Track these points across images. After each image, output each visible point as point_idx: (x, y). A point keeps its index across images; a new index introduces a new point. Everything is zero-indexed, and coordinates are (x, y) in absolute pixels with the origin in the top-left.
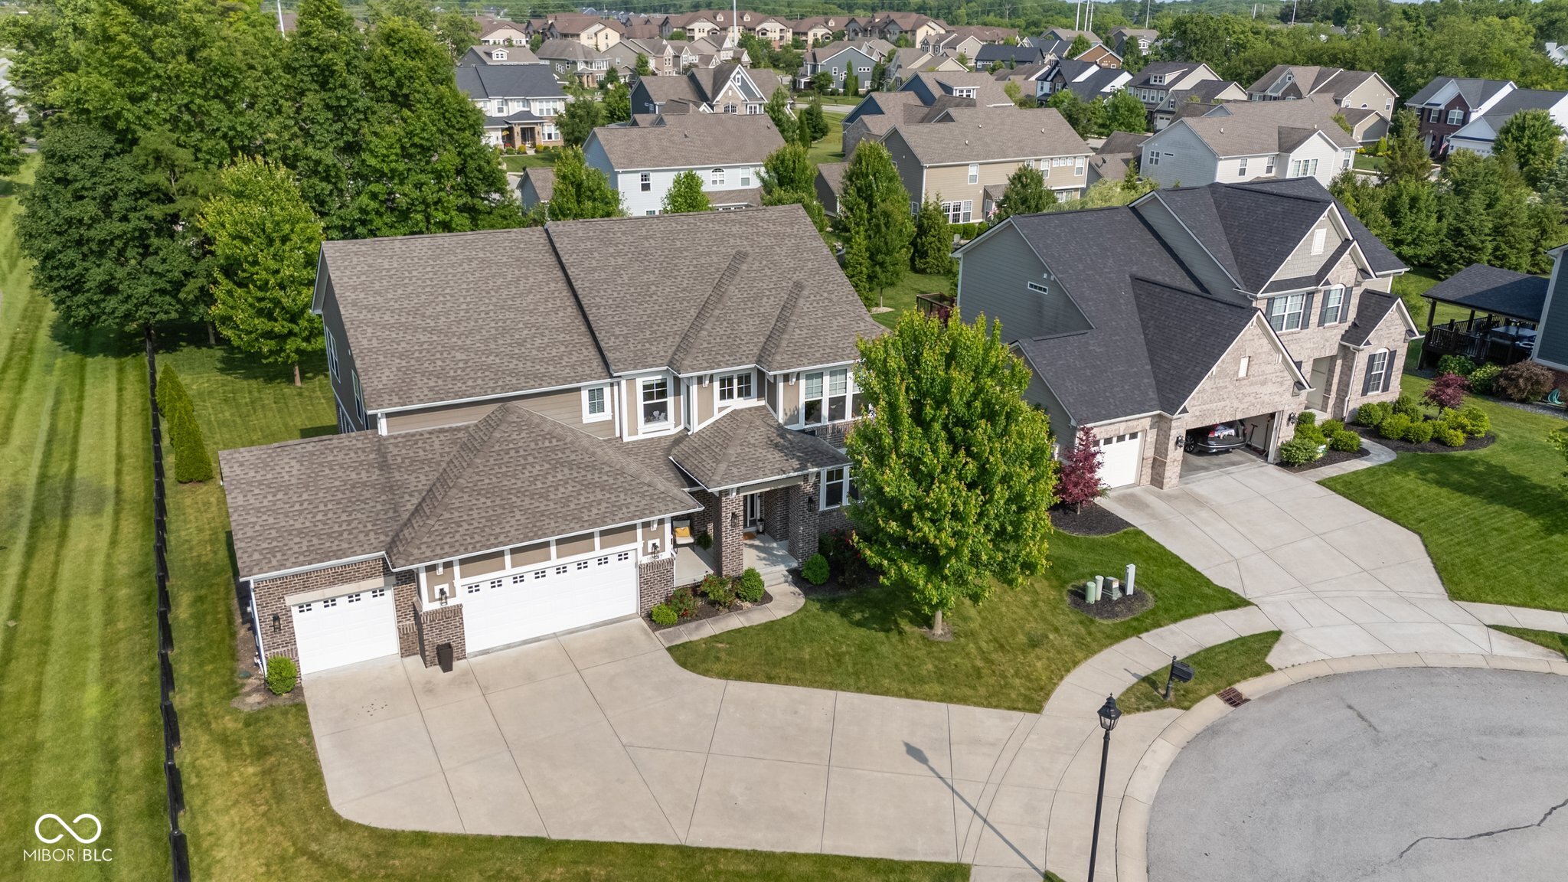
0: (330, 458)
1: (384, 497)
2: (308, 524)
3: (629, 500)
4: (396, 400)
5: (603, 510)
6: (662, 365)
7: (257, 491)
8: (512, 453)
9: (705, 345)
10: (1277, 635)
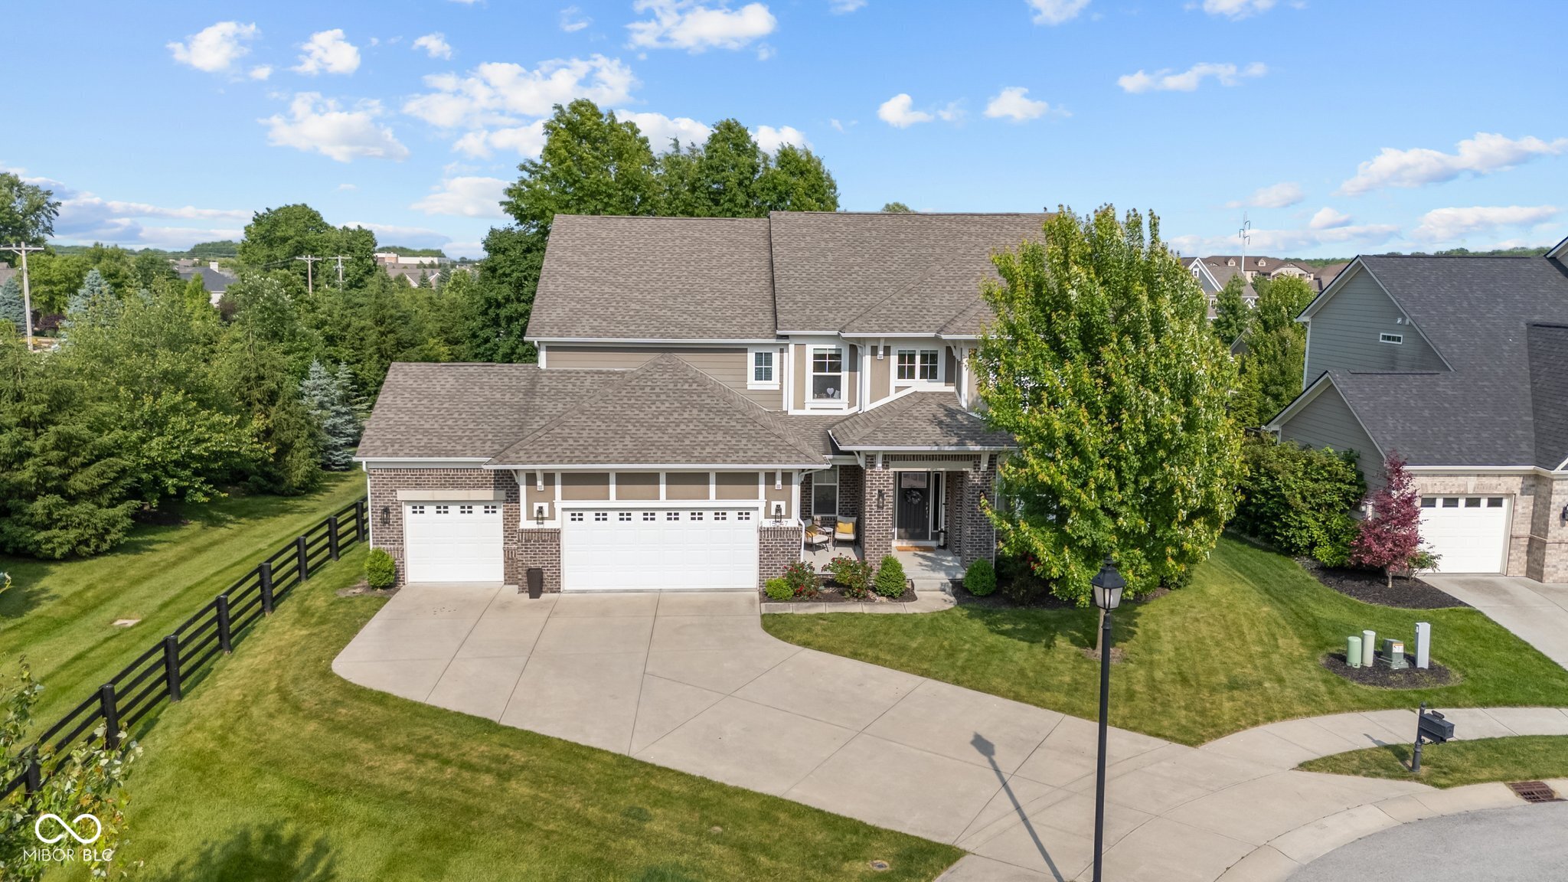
0: (485, 380)
3: (750, 446)
4: (555, 331)
5: (718, 450)
6: (834, 329)
7: (407, 396)
8: (647, 390)
9: (884, 311)
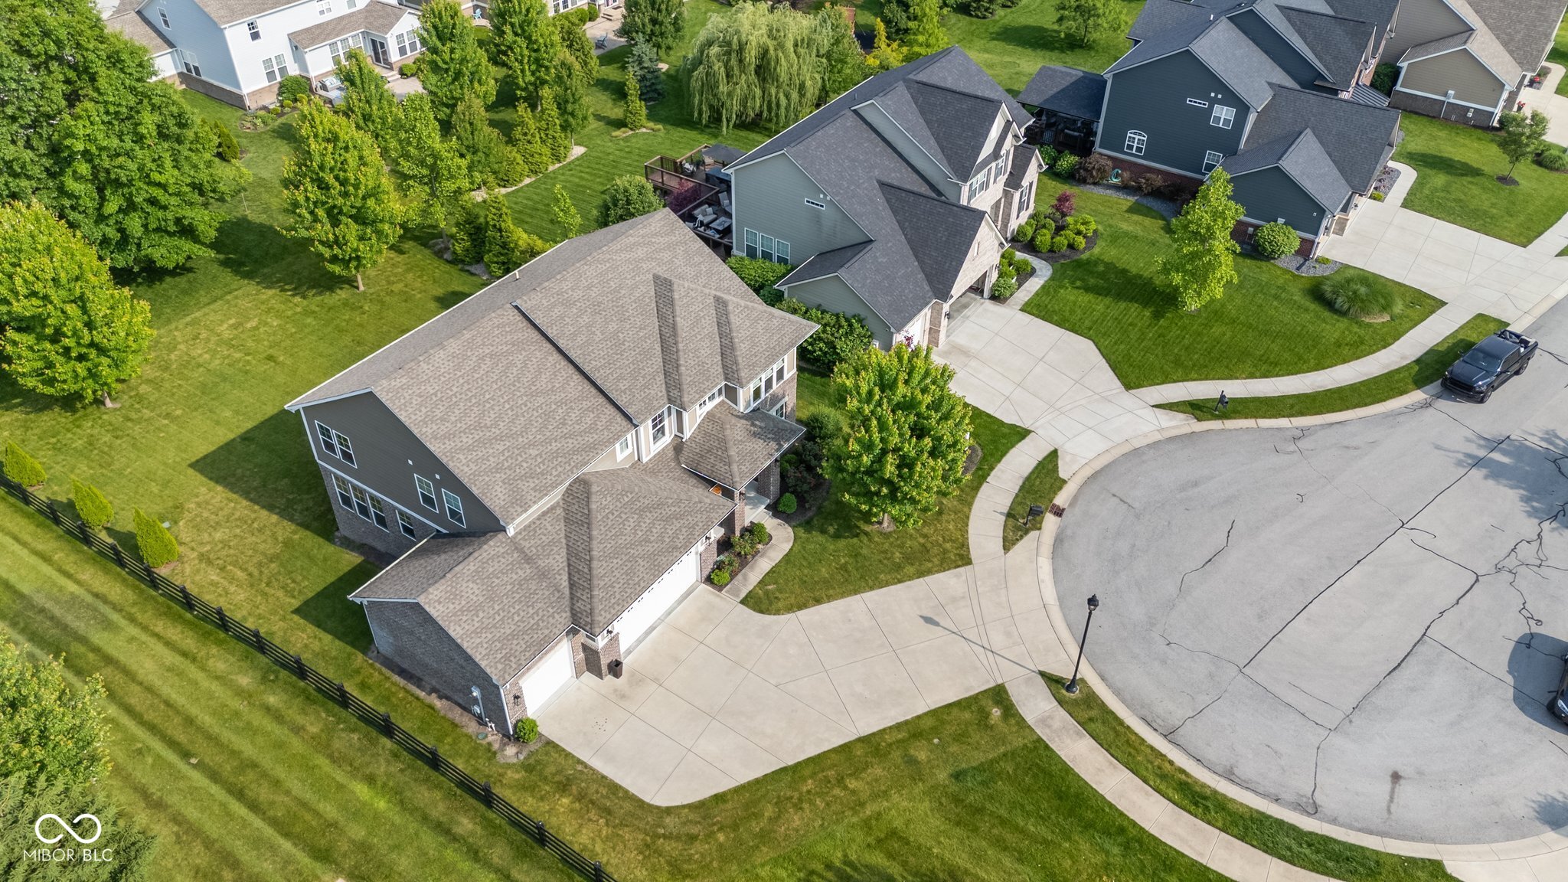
0: (491, 570)
1: (544, 584)
2: (513, 627)
3: (696, 520)
4: (519, 509)
6: (665, 404)
7: (465, 618)
9: (689, 379)
10: (1054, 454)
